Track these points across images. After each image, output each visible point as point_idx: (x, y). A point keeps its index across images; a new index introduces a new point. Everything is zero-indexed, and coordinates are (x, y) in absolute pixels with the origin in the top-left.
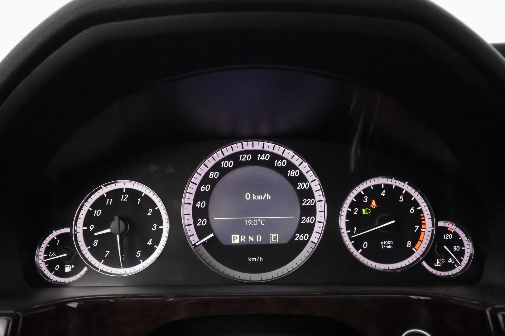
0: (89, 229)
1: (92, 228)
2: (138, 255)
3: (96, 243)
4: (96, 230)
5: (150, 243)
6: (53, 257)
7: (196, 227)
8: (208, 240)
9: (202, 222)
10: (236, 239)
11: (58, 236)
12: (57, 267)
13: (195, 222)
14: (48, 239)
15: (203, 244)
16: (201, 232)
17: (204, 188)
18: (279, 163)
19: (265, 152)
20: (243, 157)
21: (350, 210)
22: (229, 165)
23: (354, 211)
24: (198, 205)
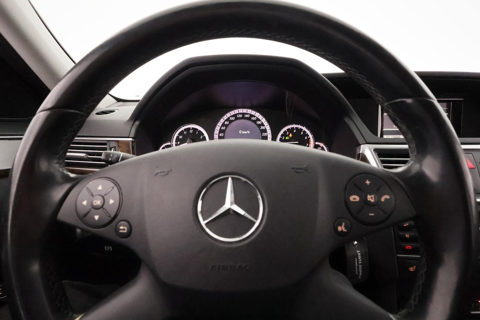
0: (177, 143)
4: (180, 144)
11: (166, 146)
14: (162, 147)
17: (222, 128)
18: (253, 119)
19: (248, 114)
20: (238, 116)
21: (281, 137)
22: (233, 118)
23: (282, 138)
24: (220, 135)
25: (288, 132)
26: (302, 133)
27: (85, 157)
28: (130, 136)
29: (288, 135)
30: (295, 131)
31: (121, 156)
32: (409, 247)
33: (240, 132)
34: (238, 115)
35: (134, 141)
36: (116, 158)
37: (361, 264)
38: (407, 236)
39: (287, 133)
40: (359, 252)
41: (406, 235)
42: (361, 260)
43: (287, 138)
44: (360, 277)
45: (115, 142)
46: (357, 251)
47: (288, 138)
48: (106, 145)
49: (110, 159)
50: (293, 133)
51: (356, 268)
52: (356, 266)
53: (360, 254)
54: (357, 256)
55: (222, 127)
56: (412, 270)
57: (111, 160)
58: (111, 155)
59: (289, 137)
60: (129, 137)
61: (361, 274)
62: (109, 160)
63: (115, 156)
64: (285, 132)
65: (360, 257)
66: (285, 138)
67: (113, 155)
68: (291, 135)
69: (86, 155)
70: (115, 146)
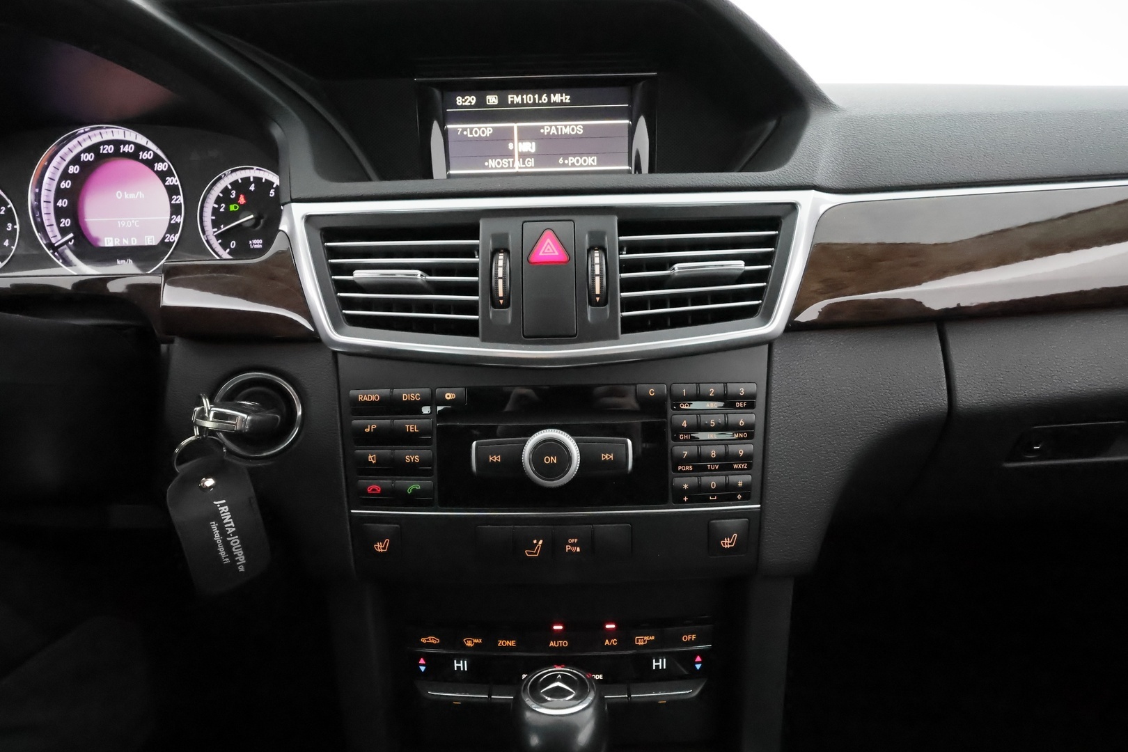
5: (6, 243)
7: (59, 228)
9: (66, 222)
10: (109, 242)
13: (58, 222)
16: (64, 231)
17: (64, 185)
18: (144, 156)
19: (129, 143)
20: (104, 149)
21: (216, 206)
22: (89, 157)
23: (220, 207)
24: (60, 204)
25: (234, 192)
26: (272, 191)
29: (236, 201)
30: (252, 188)
32: (375, 486)
33: (119, 195)
34: (102, 147)
37: (234, 534)
38: (372, 458)
39: (231, 194)
40: (222, 505)
41: (370, 457)
42: (232, 524)
43: (232, 208)
44: (242, 569)
46: (215, 503)
47: (236, 207)
50: (248, 194)
51: (221, 549)
52: (219, 541)
53: (226, 507)
54: (217, 517)
55: (63, 183)
56: (382, 550)
59: (239, 204)
61: (241, 558)
64: (226, 191)
65: (227, 517)
66: (227, 208)
68: (242, 200)
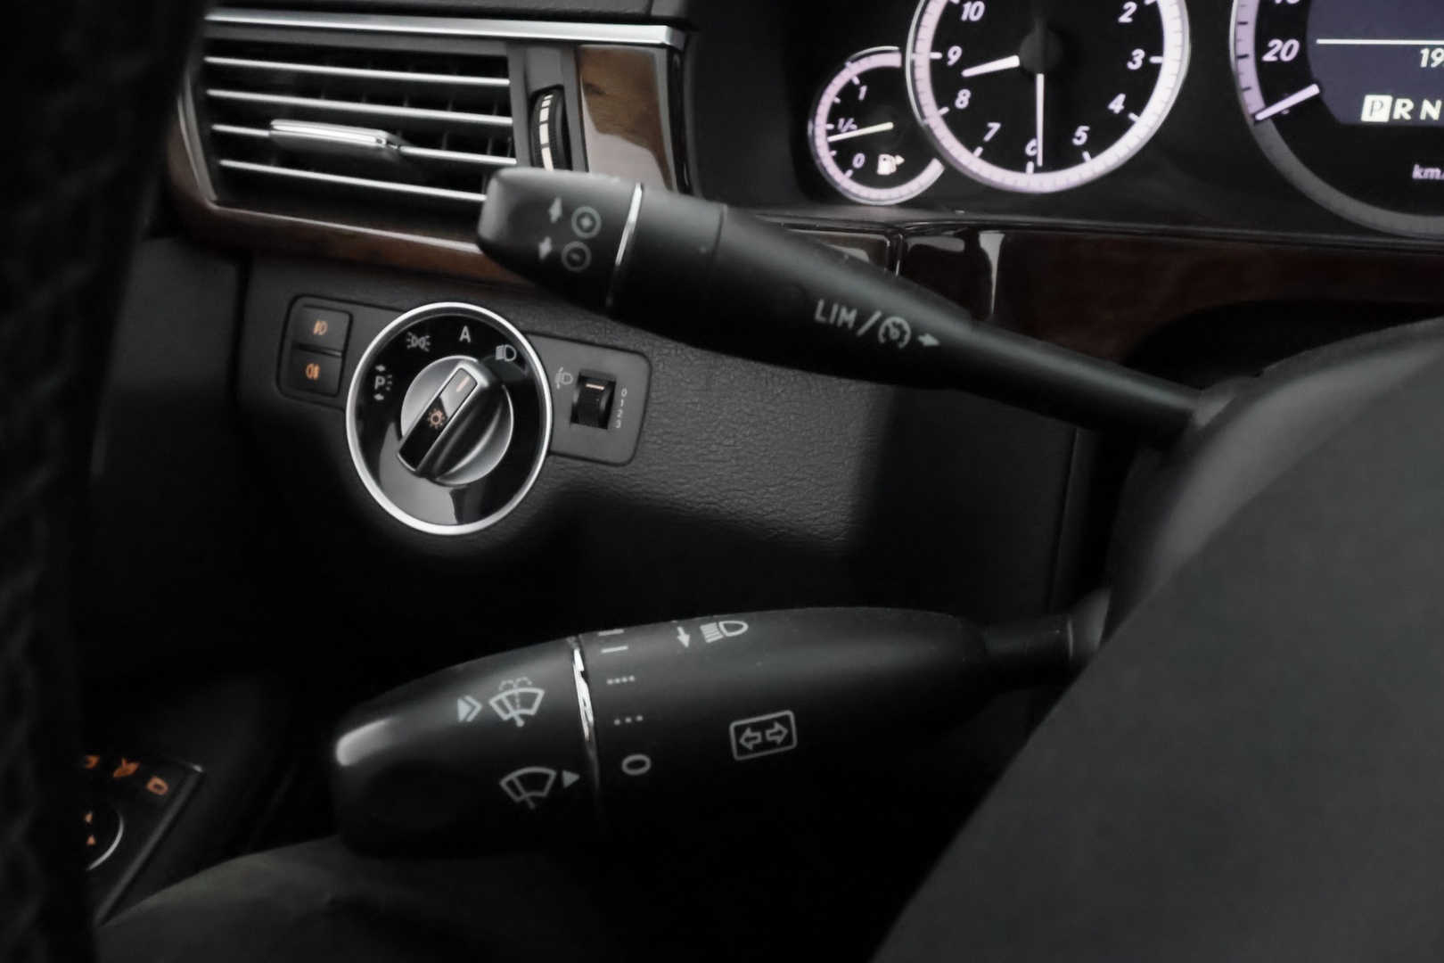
0: (945, 58)
1: (955, 54)
2: (1079, 138)
3: (963, 99)
4: (965, 62)
5: (1117, 105)
6: (849, 130)
7: (1260, 65)
8: (1293, 109)
9: (1283, 50)
10: (1377, 109)
11: (865, 77)
12: (859, 160)
13: (1261, 48)
14: (838, 83)
15: (1277, 118)
16: (1275, 80)
27: (385, 155)
28: (655, 12)
31: (633, 217)
35: (680, 46)
36: (589, 242)
45: (555, 53)
48: (505, 76)
49: (545, 248)
57: (554, 257)
58: (556, 211)
60: (646, 19)
62: (537, 252)
63: (586, 222)
67: (567, 211)
69: (389, 142)
70: (559, 81)
